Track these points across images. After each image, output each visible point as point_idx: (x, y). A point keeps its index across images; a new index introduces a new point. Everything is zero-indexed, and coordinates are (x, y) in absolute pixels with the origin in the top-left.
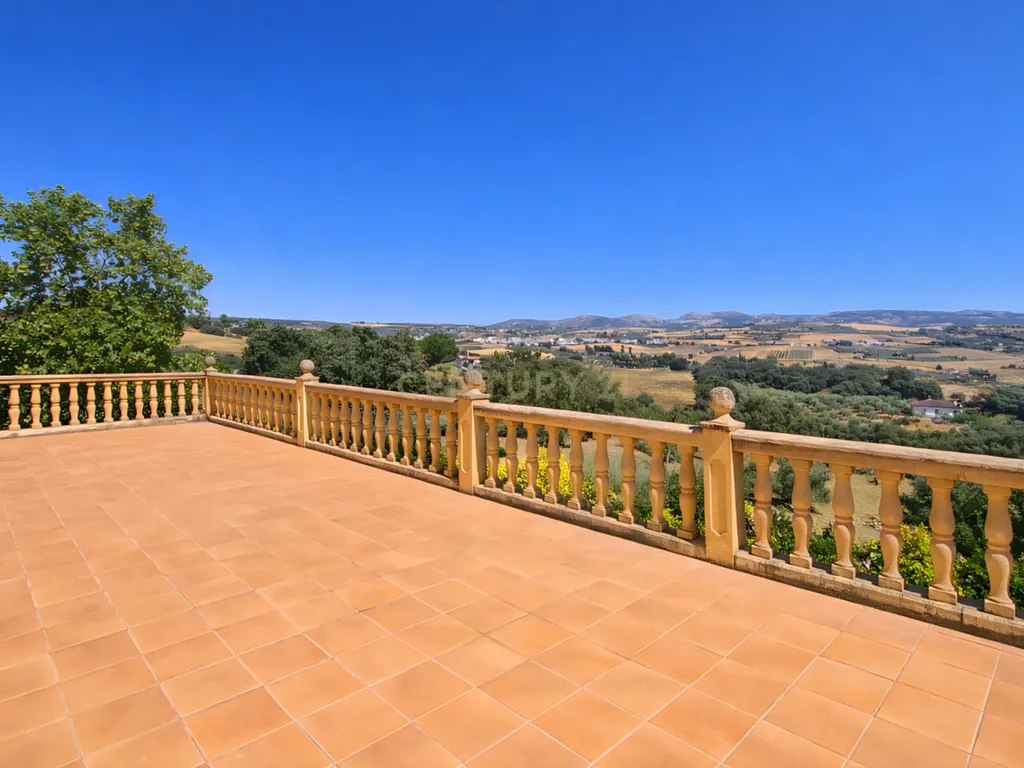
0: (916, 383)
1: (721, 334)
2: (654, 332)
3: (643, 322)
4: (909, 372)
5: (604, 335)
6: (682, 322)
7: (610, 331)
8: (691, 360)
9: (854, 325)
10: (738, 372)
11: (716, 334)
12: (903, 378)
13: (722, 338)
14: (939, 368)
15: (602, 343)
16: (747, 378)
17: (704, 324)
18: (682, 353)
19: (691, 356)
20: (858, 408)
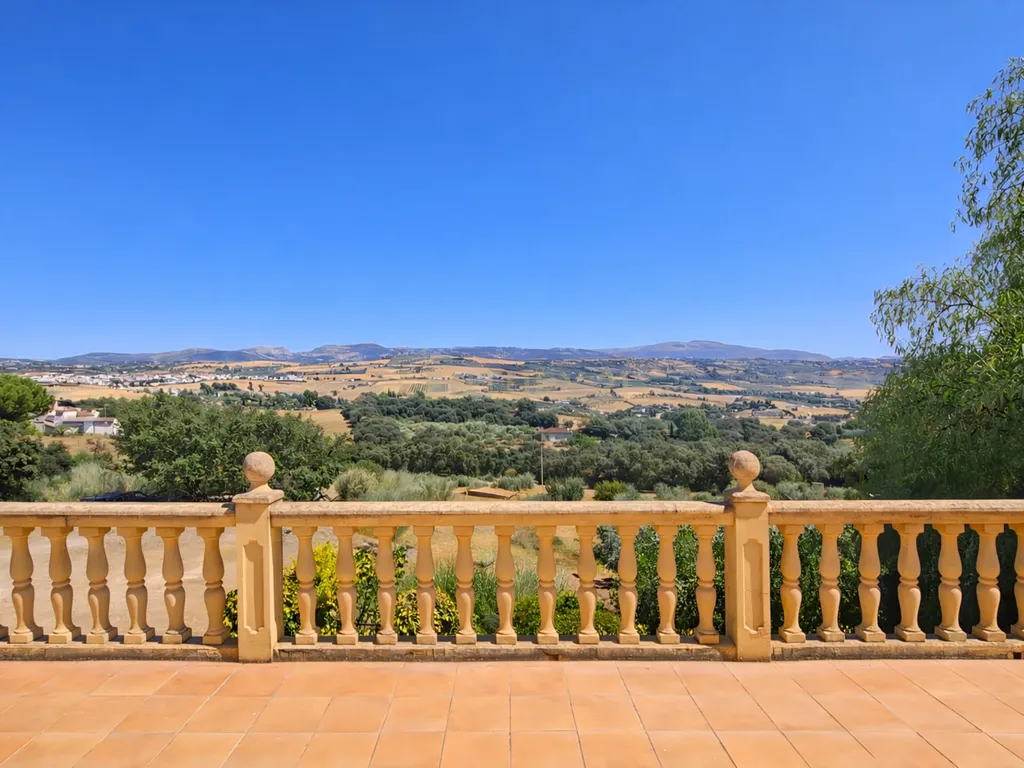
0: (540, 414)
1: (363, 368)
2: (285, 366)
3: (269, 356)
4: (532, 403)
5: (226, 370)
6: (315, 355)
7: (232, 365)
8: (336, 398)
9: (474, 358)
10: (390, 407)
11: (356, 368)
12: (529, 409)
13: (364, 372)
14: (546, 399)
15: (223, 379)
16: (400, 413)
17: (341, 357)
18: (323, 390)
19: (335, 393)
20: (501, 436)
